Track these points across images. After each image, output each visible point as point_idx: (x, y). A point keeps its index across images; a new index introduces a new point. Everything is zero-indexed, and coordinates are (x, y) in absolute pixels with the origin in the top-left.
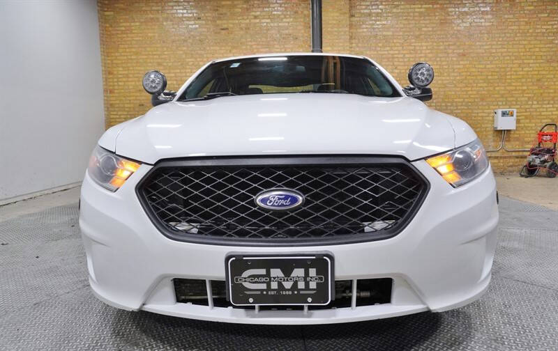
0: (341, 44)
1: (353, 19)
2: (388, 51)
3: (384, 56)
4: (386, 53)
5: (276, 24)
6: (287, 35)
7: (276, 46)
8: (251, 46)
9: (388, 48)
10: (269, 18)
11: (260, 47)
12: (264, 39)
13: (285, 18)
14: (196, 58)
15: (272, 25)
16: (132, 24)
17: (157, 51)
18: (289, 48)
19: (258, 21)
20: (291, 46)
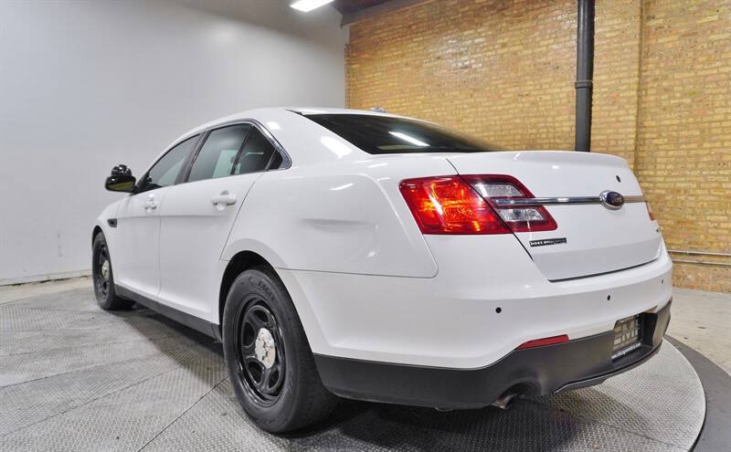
0: (624, 68)
1: (652, 23)
2: (717, 68)
3: (710, 78)
4: (715, 71)
5: (530, 51)
6: (545, 64)
7: (528, 83)
8: (496, 85)
9: (718, 64)
10: (522, 44)
11: (507, 85)
12: (513, 75)
13: (543, 40)
14: (433, 108)
15: (525, 52)
16: (376, 75)
17: (395, 103)
18: (546, 83)
19: (505, 50)
20: (548, 80)
